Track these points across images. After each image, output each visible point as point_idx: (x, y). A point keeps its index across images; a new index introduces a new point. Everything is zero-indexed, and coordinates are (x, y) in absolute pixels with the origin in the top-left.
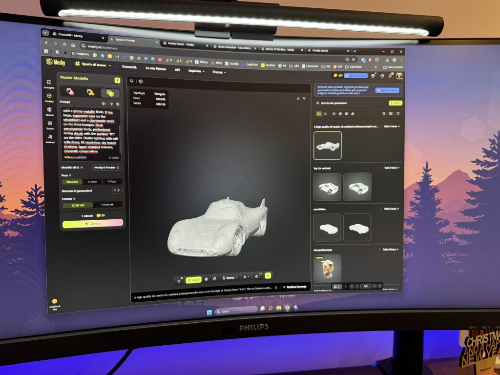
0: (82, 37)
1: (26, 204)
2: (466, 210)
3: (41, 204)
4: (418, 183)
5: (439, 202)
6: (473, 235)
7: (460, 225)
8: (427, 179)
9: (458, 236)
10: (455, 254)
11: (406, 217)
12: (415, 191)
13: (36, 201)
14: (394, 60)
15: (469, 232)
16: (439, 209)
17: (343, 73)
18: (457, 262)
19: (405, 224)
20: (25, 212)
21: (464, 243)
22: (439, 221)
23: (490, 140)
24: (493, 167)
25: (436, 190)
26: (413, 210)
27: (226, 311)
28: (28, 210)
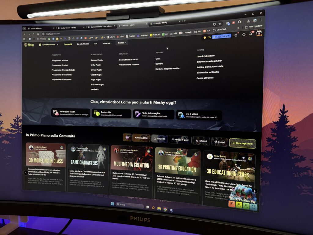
0: (41, 28)
1: (13, 126)
3: (20, 126)
4: (275, 123)
5: (295, 140)
8: (283, 119)
11: (263, 151)
12: (272, 129)
14: (255, 20)
16: (295, 146)
17: (211, 35)
19: (262, 157)
20: (12, 130)
22: (295, 157)
25: (292, 128)
26: (269, 145)
27: (123, 205)
28: (14, 129)
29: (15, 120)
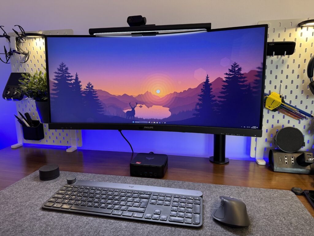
1: (87, 87)
2: (222, 92)
4: (204, 82)
6: (224, 101)
7: (219, 97)
9: (219, 101)
12: (203, 85)
15: (222, 100)
16: (212, 91)
18: (218, 110)
23: (231, 66)
24: (232, 76)
25: (211, 84)
26: (202, 92)
28: (87, 89)
29: (88, 85)
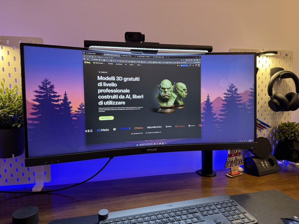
0: (95, 54)
1: (79, 109)
2: (222, 110)
3: (84, 109)
4: (205, 101)
5: (212, 107)
7: (220, 115)
8: (208, 100)
9: (219, 119)
10: (218, 125)
11: (201, 113)
12: (205, 104)
13: (82, 108)
14: (197, 60)
15: (223, 117)
16: (213, 110)
17: (180, 65)
18: (219, 127)
19: (201, 115)
20: (79, 112)
21: (221, 121)
23: (229, 86)
24: (230, 95)
25: (211, 103)
26: (204, 110)
27: (143, 145)
